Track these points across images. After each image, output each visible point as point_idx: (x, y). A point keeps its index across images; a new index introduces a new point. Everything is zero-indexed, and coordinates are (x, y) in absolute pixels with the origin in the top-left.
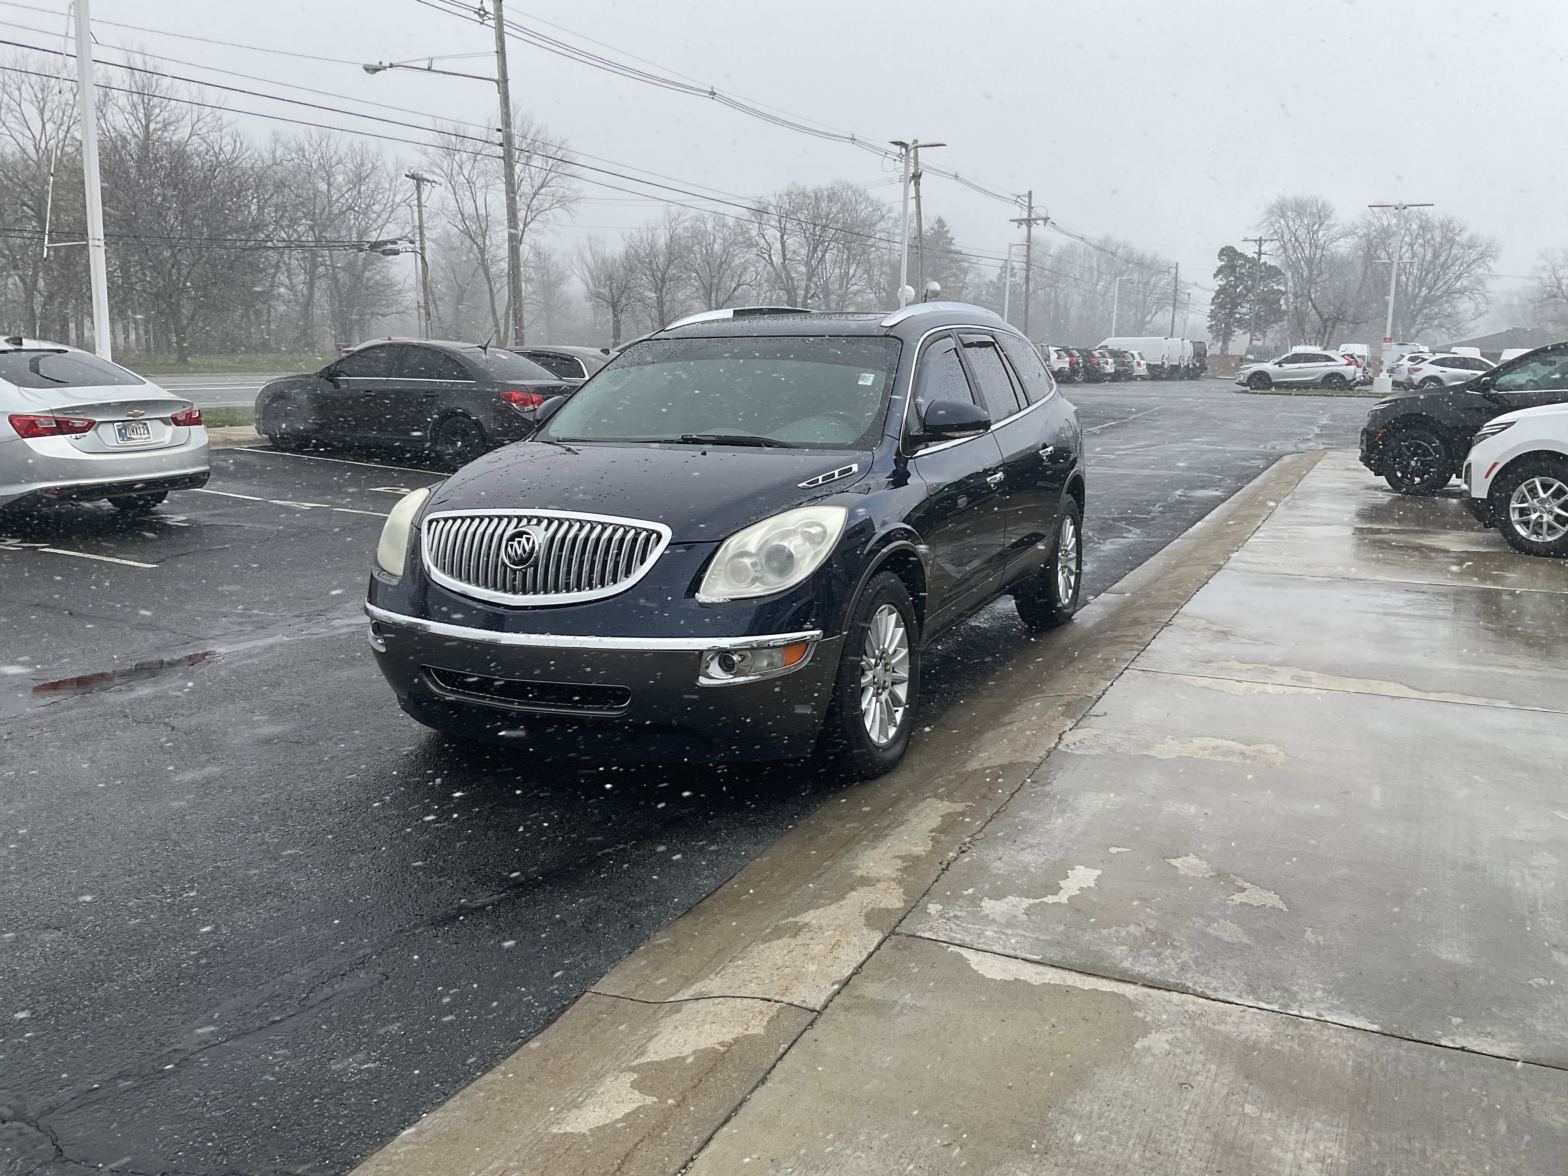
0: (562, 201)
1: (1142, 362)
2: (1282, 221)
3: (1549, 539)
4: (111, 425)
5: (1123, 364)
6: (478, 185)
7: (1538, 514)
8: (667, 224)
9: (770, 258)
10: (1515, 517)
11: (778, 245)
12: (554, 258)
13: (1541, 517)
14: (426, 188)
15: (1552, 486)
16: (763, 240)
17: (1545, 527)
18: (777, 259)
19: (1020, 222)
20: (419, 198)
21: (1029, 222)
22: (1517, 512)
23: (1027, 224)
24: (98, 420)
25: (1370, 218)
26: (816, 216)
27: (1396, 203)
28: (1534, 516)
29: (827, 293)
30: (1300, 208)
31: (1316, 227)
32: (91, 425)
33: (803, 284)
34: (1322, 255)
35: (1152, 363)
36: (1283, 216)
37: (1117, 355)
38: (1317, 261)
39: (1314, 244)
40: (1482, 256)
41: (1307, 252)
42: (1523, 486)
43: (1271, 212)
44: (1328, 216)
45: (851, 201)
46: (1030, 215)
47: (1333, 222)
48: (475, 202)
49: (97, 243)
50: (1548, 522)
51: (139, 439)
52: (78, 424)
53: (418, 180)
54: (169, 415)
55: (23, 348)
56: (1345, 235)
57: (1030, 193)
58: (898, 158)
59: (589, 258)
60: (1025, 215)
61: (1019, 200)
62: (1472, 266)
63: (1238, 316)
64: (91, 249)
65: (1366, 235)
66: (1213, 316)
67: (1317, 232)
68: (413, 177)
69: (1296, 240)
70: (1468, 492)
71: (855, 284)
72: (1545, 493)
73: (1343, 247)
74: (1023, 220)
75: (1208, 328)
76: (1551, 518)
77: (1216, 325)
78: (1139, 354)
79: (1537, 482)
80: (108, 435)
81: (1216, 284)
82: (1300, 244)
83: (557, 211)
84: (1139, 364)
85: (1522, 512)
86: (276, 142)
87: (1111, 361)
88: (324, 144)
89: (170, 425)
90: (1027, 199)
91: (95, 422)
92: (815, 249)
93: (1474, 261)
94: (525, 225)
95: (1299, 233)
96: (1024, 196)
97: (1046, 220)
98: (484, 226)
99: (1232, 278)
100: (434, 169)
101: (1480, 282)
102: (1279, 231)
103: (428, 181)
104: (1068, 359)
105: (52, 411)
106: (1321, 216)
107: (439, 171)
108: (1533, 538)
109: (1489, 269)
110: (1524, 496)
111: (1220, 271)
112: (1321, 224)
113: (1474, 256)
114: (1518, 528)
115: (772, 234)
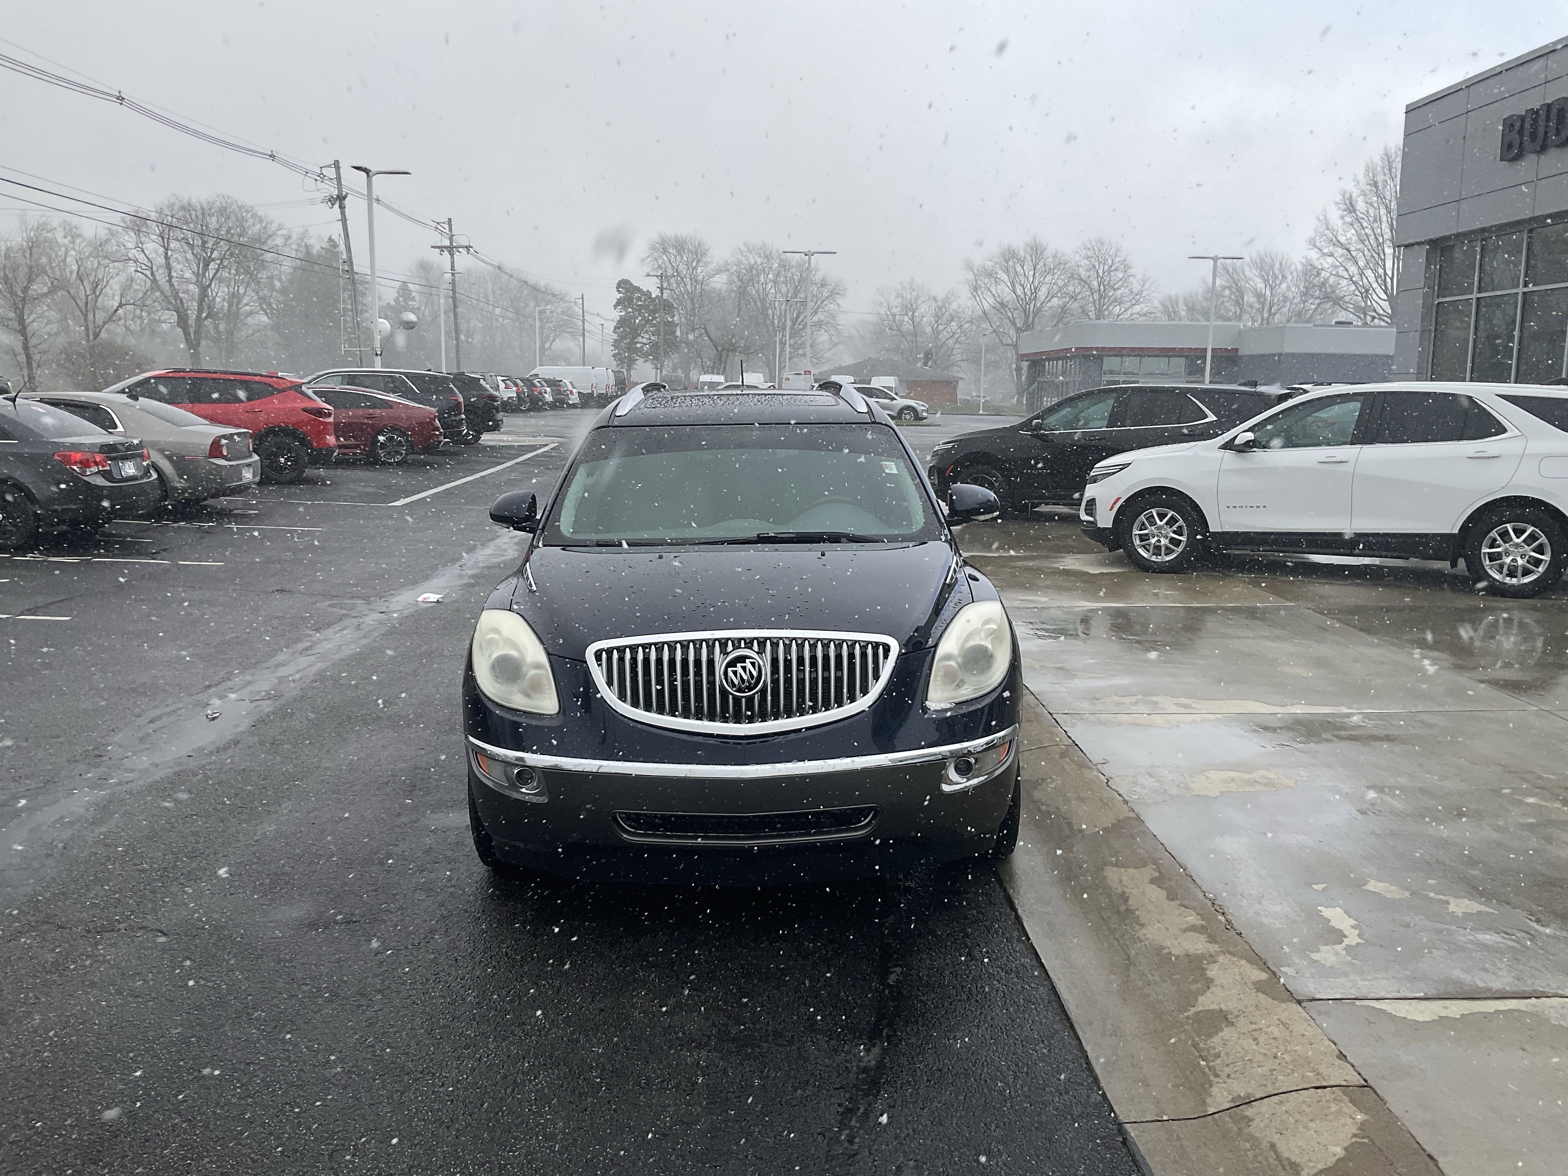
1: (574, 391)
2: (664, 257)
3: (1168, 558)
5: (560, 393)
7: (1156, 539)
9: (154, 275)
10: (1137, 542)
11: (161, 262)
13: (1159, 541)
15: (1166, 515)
16: (142, 255)
17: (1163, 549)
18: (161, 277)
19: (441, 248)
21: (451, 249)
22: (1137, 538)
23: (449, 252)
25: (739, 256)
27: (806, 250)
28: (1153, 541)
30: (680, 246)
31: (694, 264)
34: (702, 290)
35: (585, 392)
36: (665, 251)
37: (553, 383)
38: (698, 295)
39: (694, 280)
40: (833, 293)
41: (689, 287)
42: (1142, 516)
43: (653, 248)
44: (704, 254)
46: (451, 243)
47: (709, 260)
50: (1165, 545)
56: (719, 271)
57: (450, 219)
58: (318, 178)
60: (447, 243)
61: (439, 227)
62: (826, 303)
63: (639, 345)
65: (739, 273)
66: (616, 344)
67: (695, 268)
69: (678, 275)
70: (1094, 523)
71: (247, 305)
72: (1161, 521)
73: (719, 282)
74: (446, 247)
75: (613, 356)
76: (1167, 541)
77: (618, 354)
78: (571, 383)
79: (1154, 512)
81: (617, 315)
82: (682, 279)
84: (572, 393)
85: (1143, 538)
87: (548, 389)
90: (446, 226)
93: (827, 298)
95: (680, 269)
96: (444, 223)
97: (468, 248)
99: (630, 310)
101: (833, 317)
102: (663, 266)
104: (515, 389)
106: (698, 253)
108: (1154, 558)
109: (839, 305)
110: (1143, 524)
111: (619, 303)
112: (699, 261)
113: (825, 294)
114: (1140, 550)
115: (153, 248)
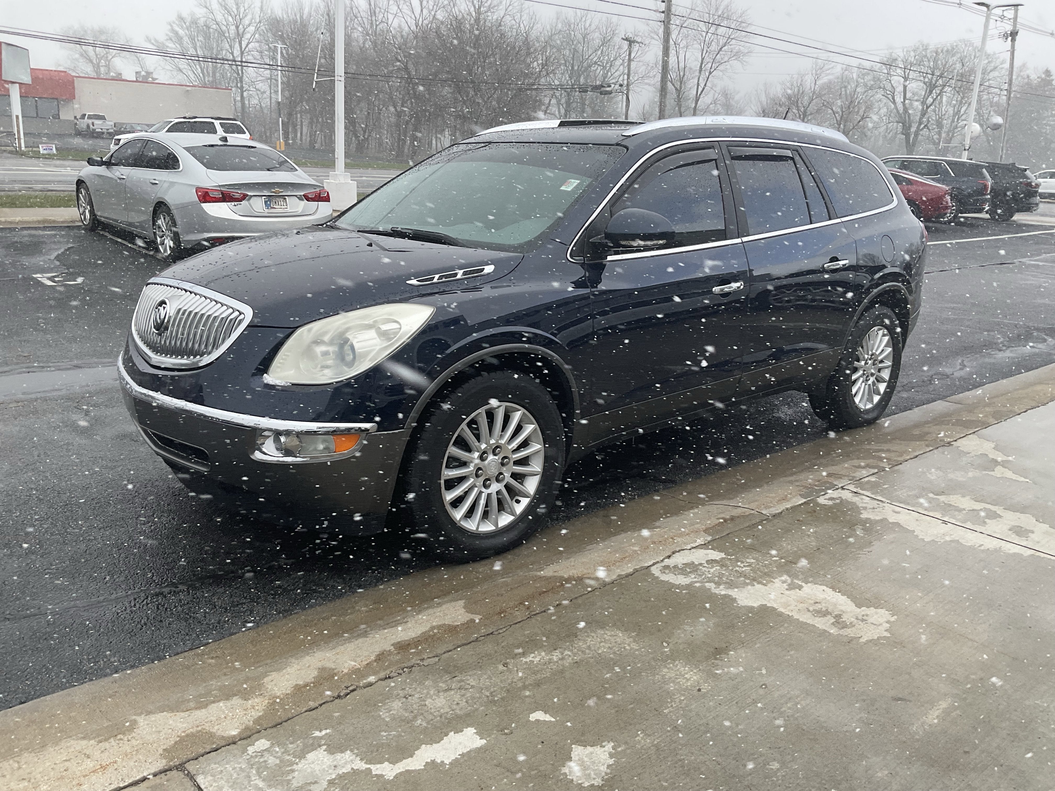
0: (737, 55)
4: (260, 198)
6: (681, 46)
8: (814, 72)
9: (893, 98)
11: (901, 88)
12: (737, 97)
14: (636, 47)
16: (889, 85)
18: (899, 99)
20: (630, 54)
24: (249, 194)
26: (936, 67)
29: (939, 125)
32: (244, 197)
33: (918, 118)
45: (970, 55)
48: (678, 58)
49: (340, 78)
51: (279, 208)
52: (237, 196)
53: (631, 42)
54: (302, 194)
55: (228, 144)
59: (763, 99)
64: (336, 82)
68: (626, 39)
80: (258, 204)
83: (734, 63)
86: (558, 19)
88: (584, 19)
89: (303, 200)
91: (247, 195)
92: (931, 92)
94: (710, 73)
98: (682, 74)
100: (652, 35)
103: (637, 42)
105: (220, 186)
107: (656, 37)
115: (897, 81)
